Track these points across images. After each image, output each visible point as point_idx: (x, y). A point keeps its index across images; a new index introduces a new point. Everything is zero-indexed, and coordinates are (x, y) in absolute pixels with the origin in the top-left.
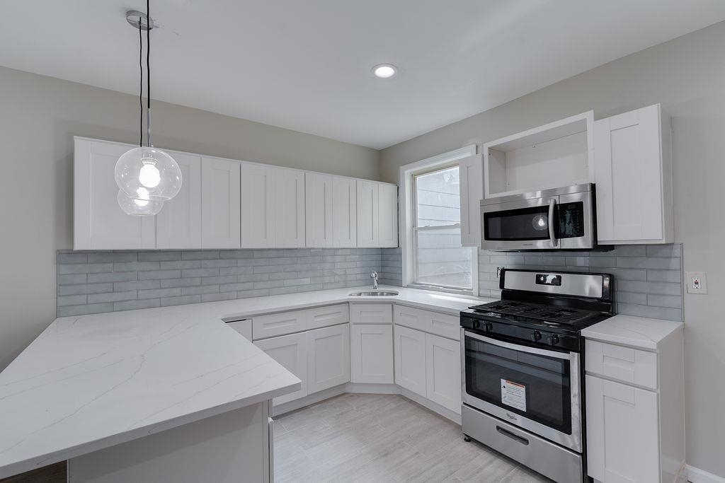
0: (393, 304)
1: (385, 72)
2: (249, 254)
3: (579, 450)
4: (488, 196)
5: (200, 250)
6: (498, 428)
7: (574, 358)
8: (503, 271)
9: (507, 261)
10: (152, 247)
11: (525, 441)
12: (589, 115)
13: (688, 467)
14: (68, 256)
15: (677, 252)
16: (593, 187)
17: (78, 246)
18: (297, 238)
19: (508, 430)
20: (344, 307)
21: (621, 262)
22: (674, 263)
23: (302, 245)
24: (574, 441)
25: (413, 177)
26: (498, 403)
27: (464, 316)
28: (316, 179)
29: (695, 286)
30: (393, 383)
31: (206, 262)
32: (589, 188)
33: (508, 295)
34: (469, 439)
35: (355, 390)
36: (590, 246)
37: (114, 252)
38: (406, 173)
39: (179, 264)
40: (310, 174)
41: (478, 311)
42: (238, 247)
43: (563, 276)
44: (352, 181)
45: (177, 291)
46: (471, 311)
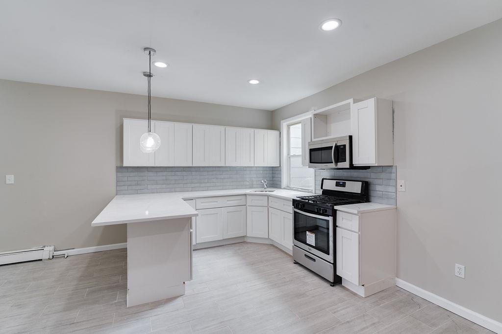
0: (268, 196)
1: (254, 82)
2: (198, 169)
3: (332, 262)
4: (313, 140)
5: (175, 167)
6: (305, 255)
7: (330, 219)
8: (323, 179)
9: (326, 174)
10: (153, 165)
11: (314, 260)
12: (351, 101)
13: (397, 279)
14: (121, 169)
15: (394, 170)
16: (351, 137)
17: (125, 165)
18: (220, 161)
19: (310, 256)
20: (243, 197)
21: (373, 175)
22: (393, 175)
23: (223, 165)
24: (330, 258)
25: (289, 126)
26: (305, 243)
27: (294, 201)
28: (231, 131)
29: (400, 187)
30: (267, 237)
31: (177, 173)
32: (348, 138)
33: (325, 192)
34: (296, 263)
35: (249, 240)
36: (348, 166)
37: (138, 167)
38: (284, 125)
39: (165, 173)
40: (228, 128)
41: (303, 199)
42: (191, 166)
43: (346, 182)
44: (251, 130)
45: (164, 186)
46: (298, 199)
